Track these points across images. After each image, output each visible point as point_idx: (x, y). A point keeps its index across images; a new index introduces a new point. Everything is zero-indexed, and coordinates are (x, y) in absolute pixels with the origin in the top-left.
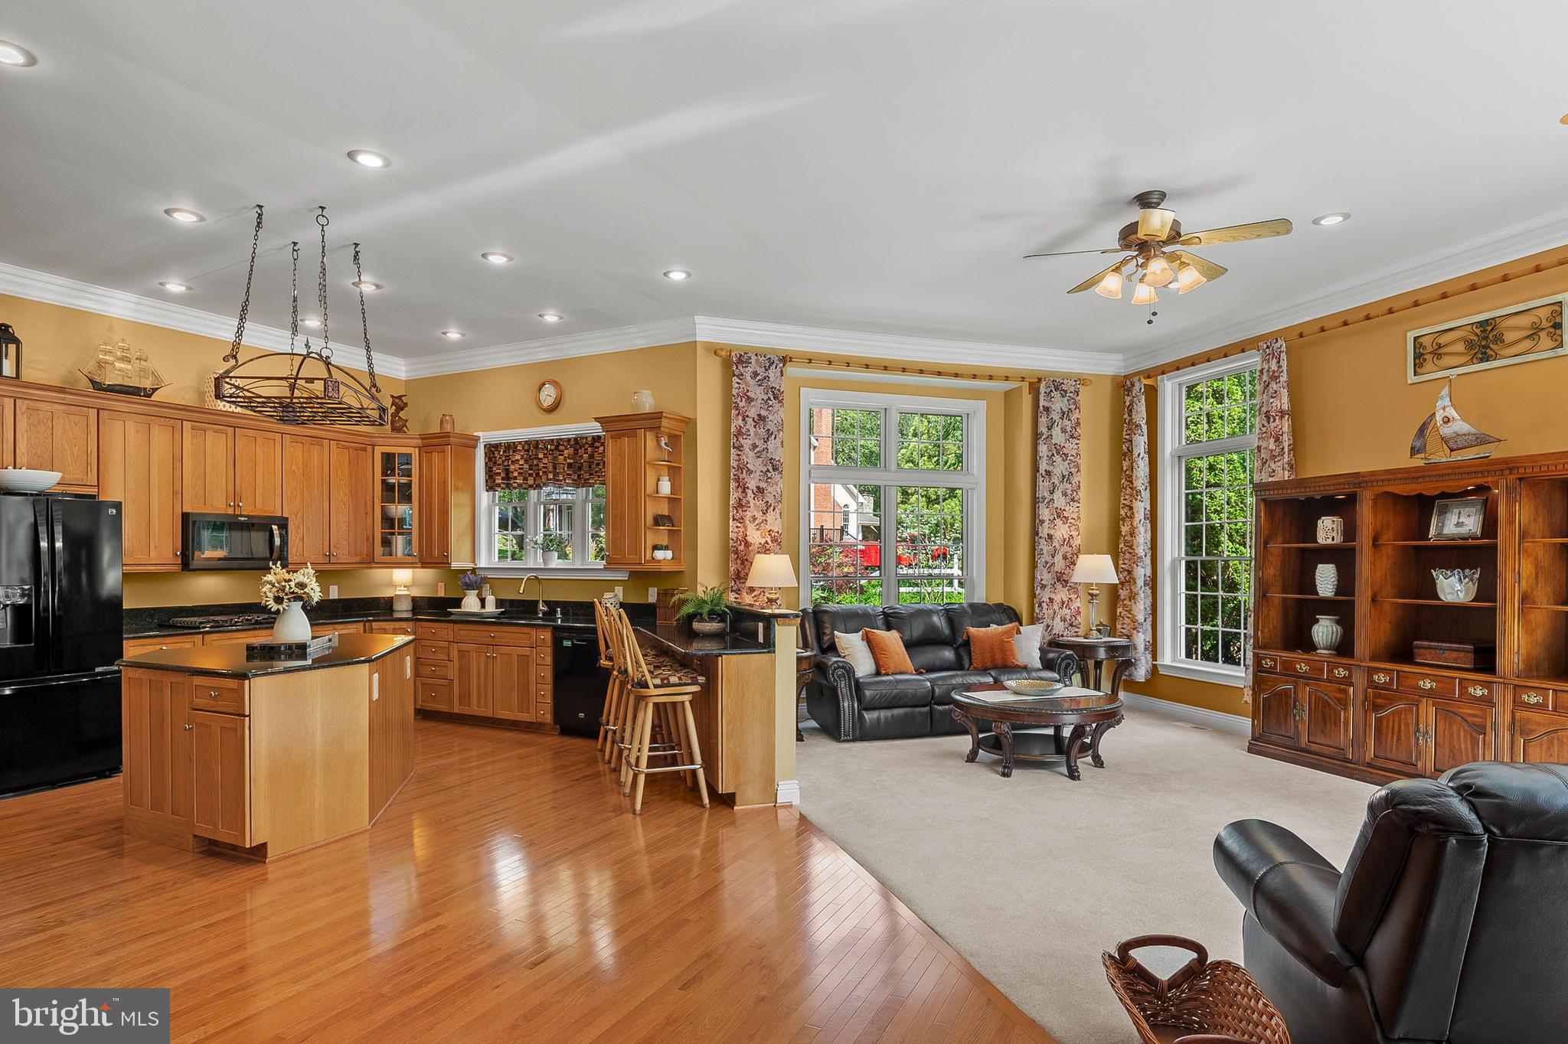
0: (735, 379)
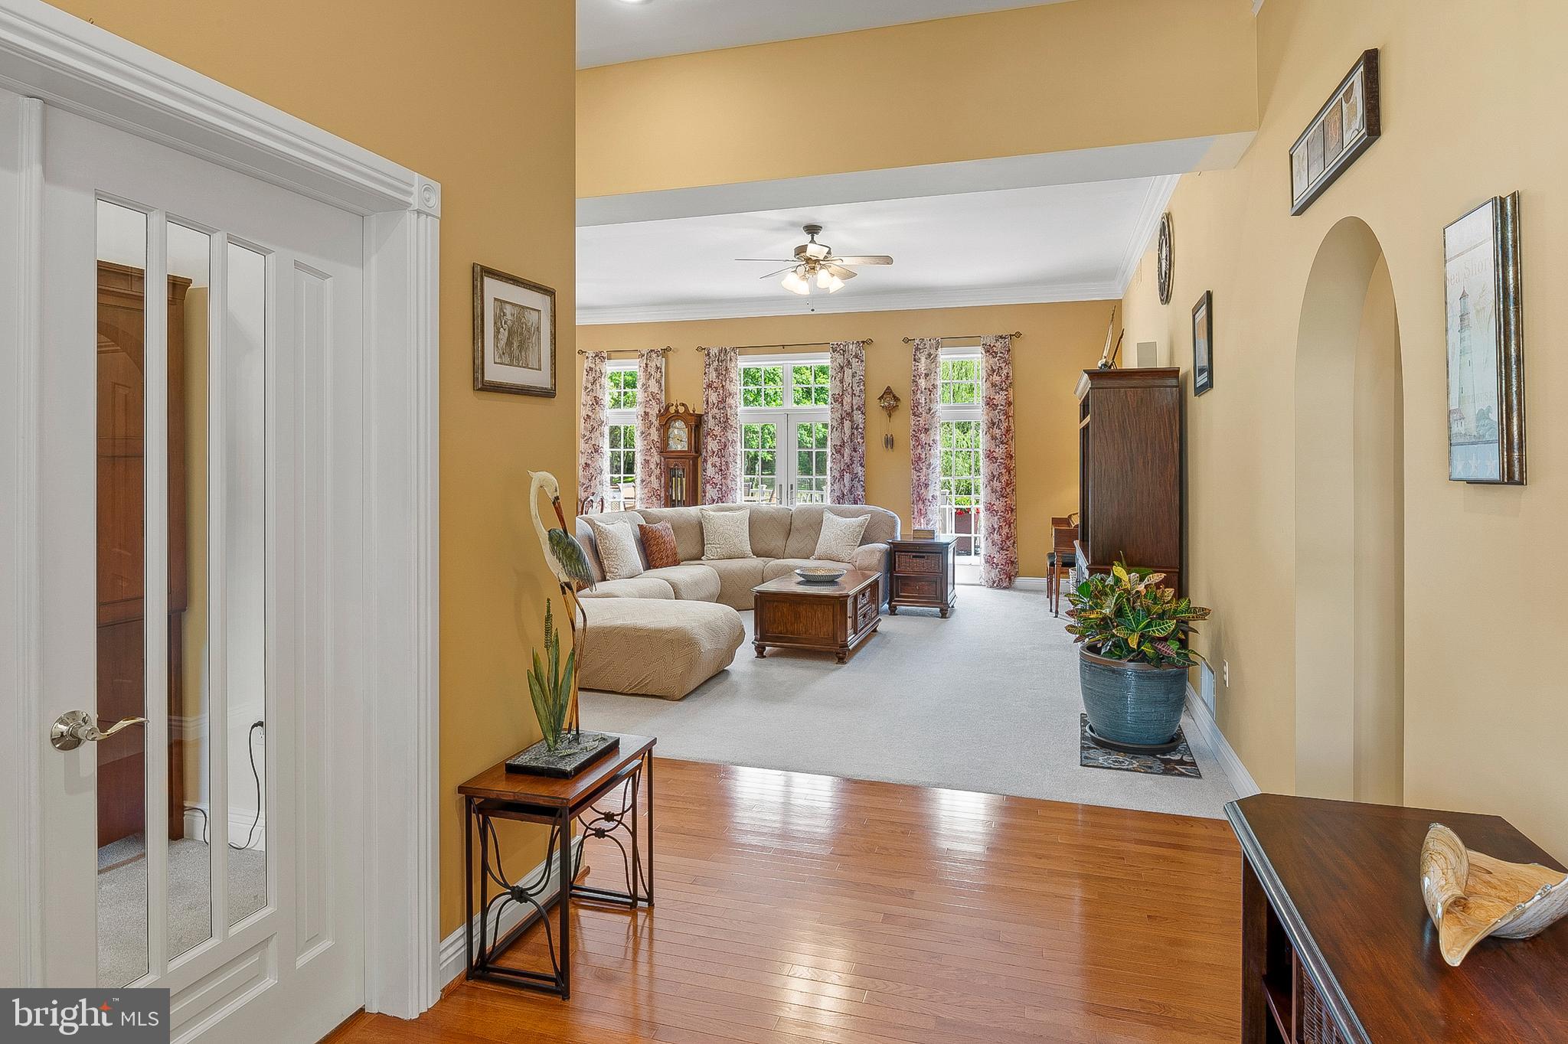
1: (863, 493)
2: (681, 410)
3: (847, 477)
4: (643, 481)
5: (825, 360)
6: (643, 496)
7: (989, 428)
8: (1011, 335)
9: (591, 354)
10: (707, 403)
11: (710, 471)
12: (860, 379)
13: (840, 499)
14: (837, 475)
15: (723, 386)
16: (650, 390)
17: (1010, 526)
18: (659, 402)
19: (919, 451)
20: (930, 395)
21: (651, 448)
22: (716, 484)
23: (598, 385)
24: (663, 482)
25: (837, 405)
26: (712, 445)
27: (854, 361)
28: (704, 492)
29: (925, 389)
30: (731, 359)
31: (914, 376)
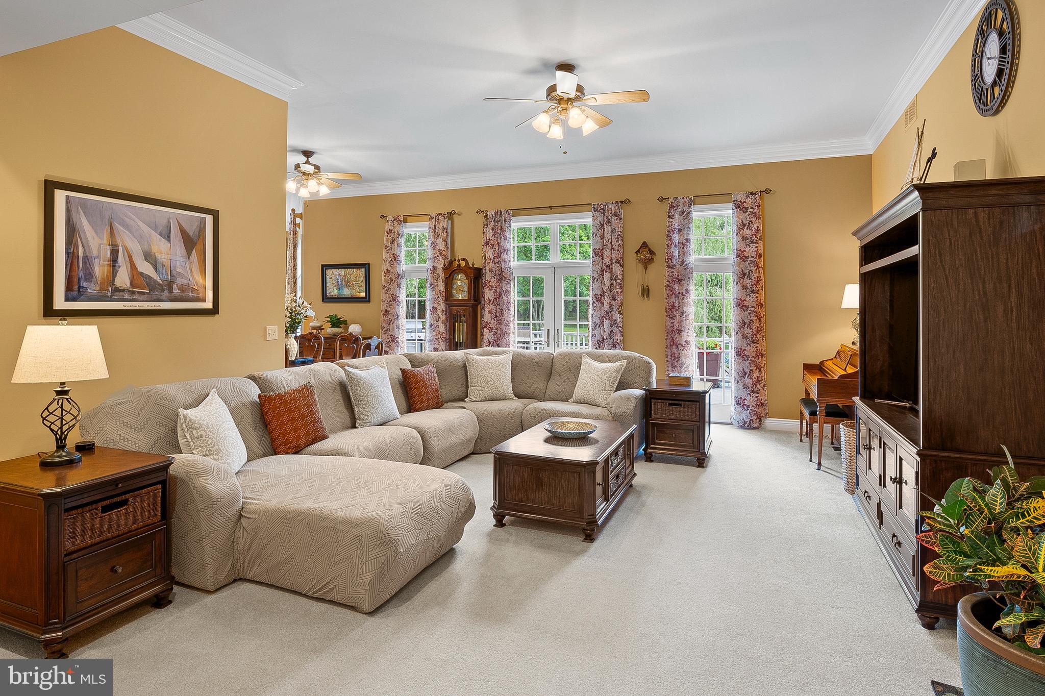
1: (622, 338)
2: (463, 264)
3: (607, 323)
4: (431, 325)
5: (587, 219)
6: (431, 338)
7: (740, 278)
8: (761, 191)
9: (390, 218)
10: (485, 259)
11: (487, 317)
12: (619, 235)
13: (600, 344)
14: (598, 321)
15: (498, 243)
16: (438, 247)
17: (760, 371)
18: (445, 257)
19: (673, 300)
20: (683, 248)
21: (439, 297)
22: (492, 329)
23: (396, 243)
24: (448, 326)
25: (598, 259)
26: (489, 294)
27: (613, 219)
28: (482, 335)
29: (679, 243)
30: (505, 220)
31: (668, 231)
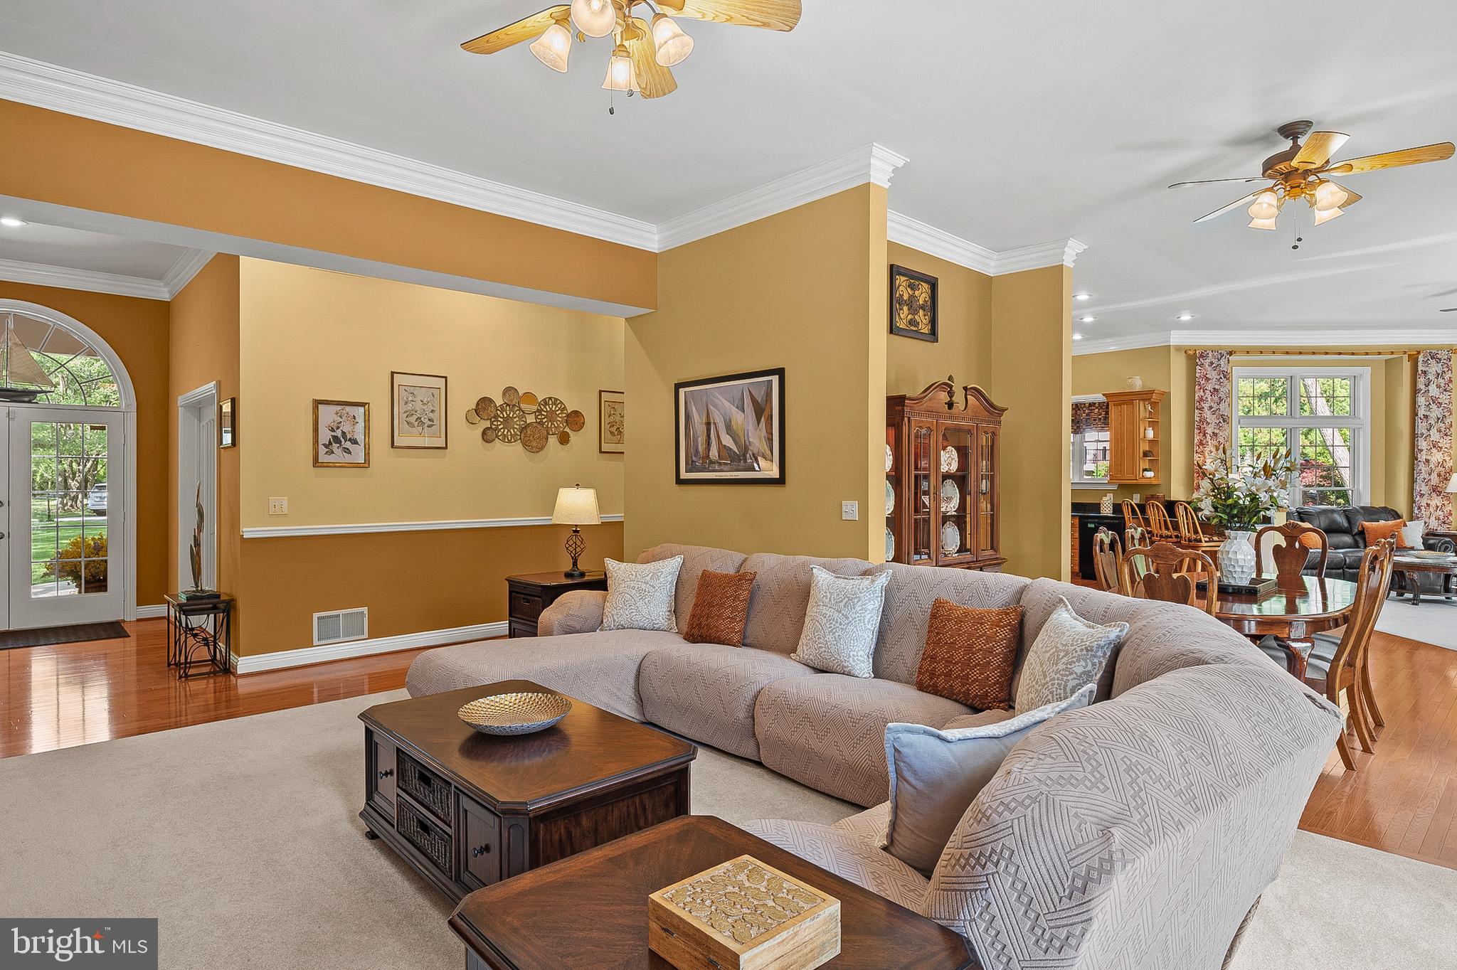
0: (1198, 367)
